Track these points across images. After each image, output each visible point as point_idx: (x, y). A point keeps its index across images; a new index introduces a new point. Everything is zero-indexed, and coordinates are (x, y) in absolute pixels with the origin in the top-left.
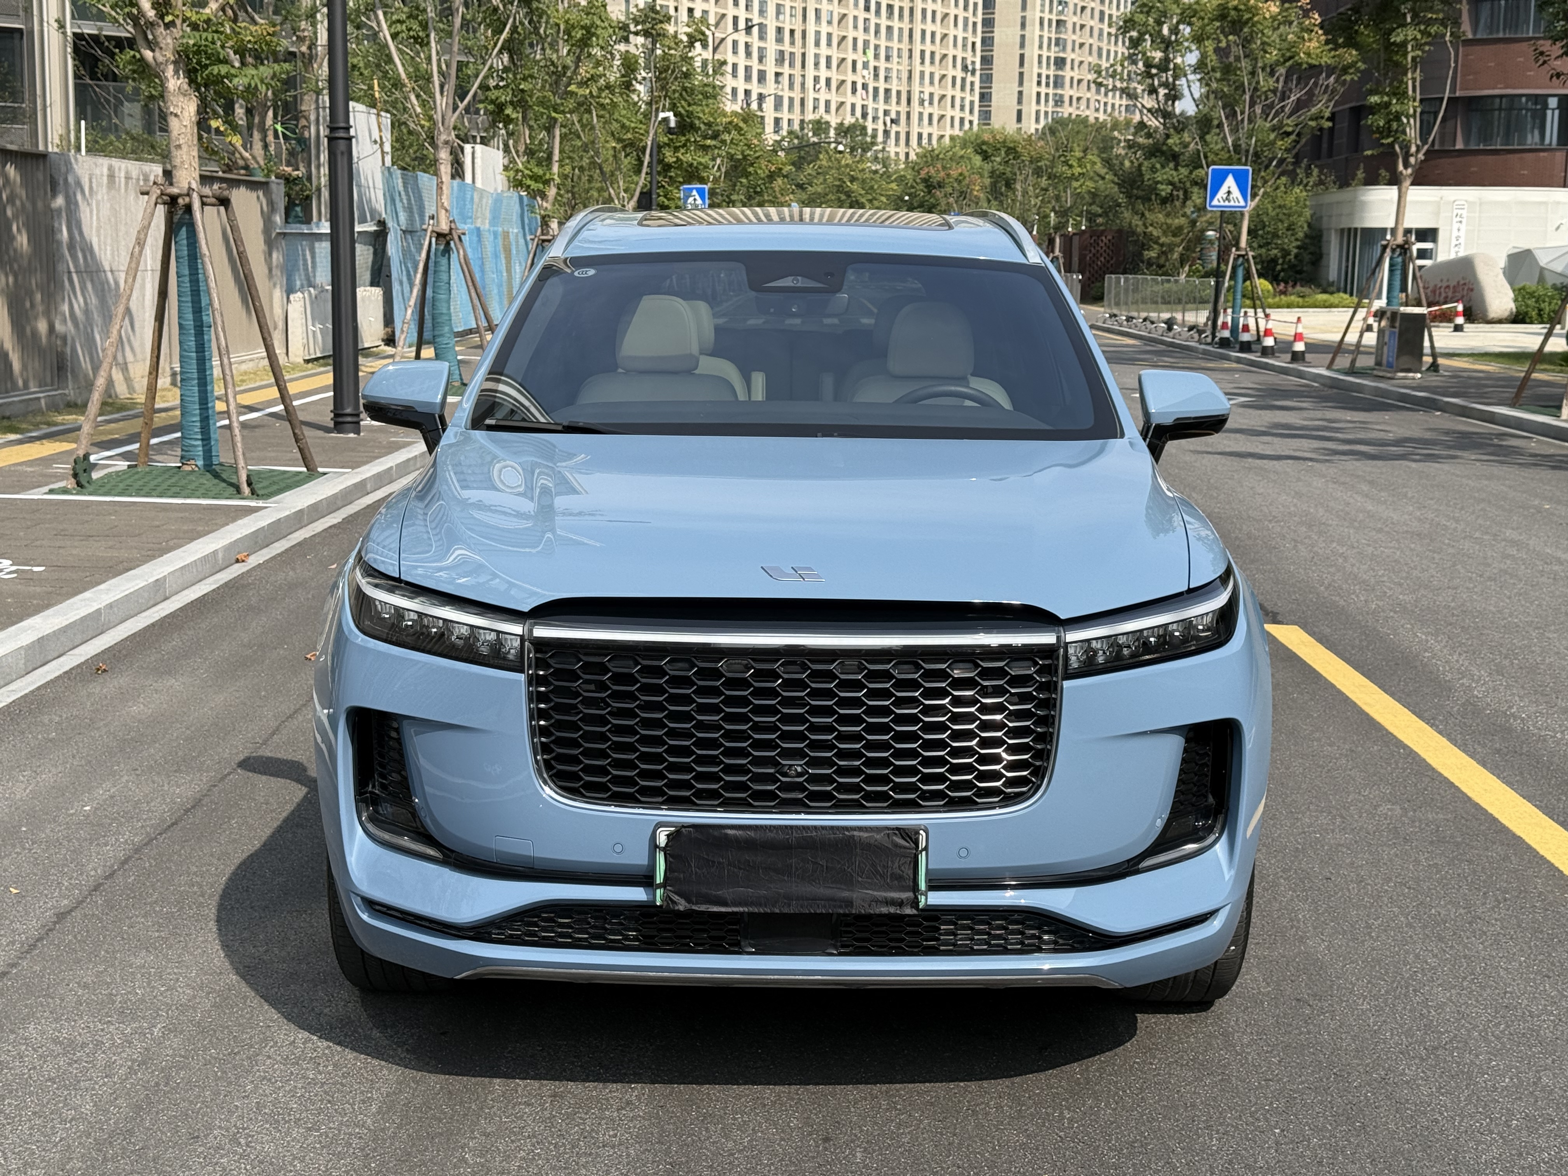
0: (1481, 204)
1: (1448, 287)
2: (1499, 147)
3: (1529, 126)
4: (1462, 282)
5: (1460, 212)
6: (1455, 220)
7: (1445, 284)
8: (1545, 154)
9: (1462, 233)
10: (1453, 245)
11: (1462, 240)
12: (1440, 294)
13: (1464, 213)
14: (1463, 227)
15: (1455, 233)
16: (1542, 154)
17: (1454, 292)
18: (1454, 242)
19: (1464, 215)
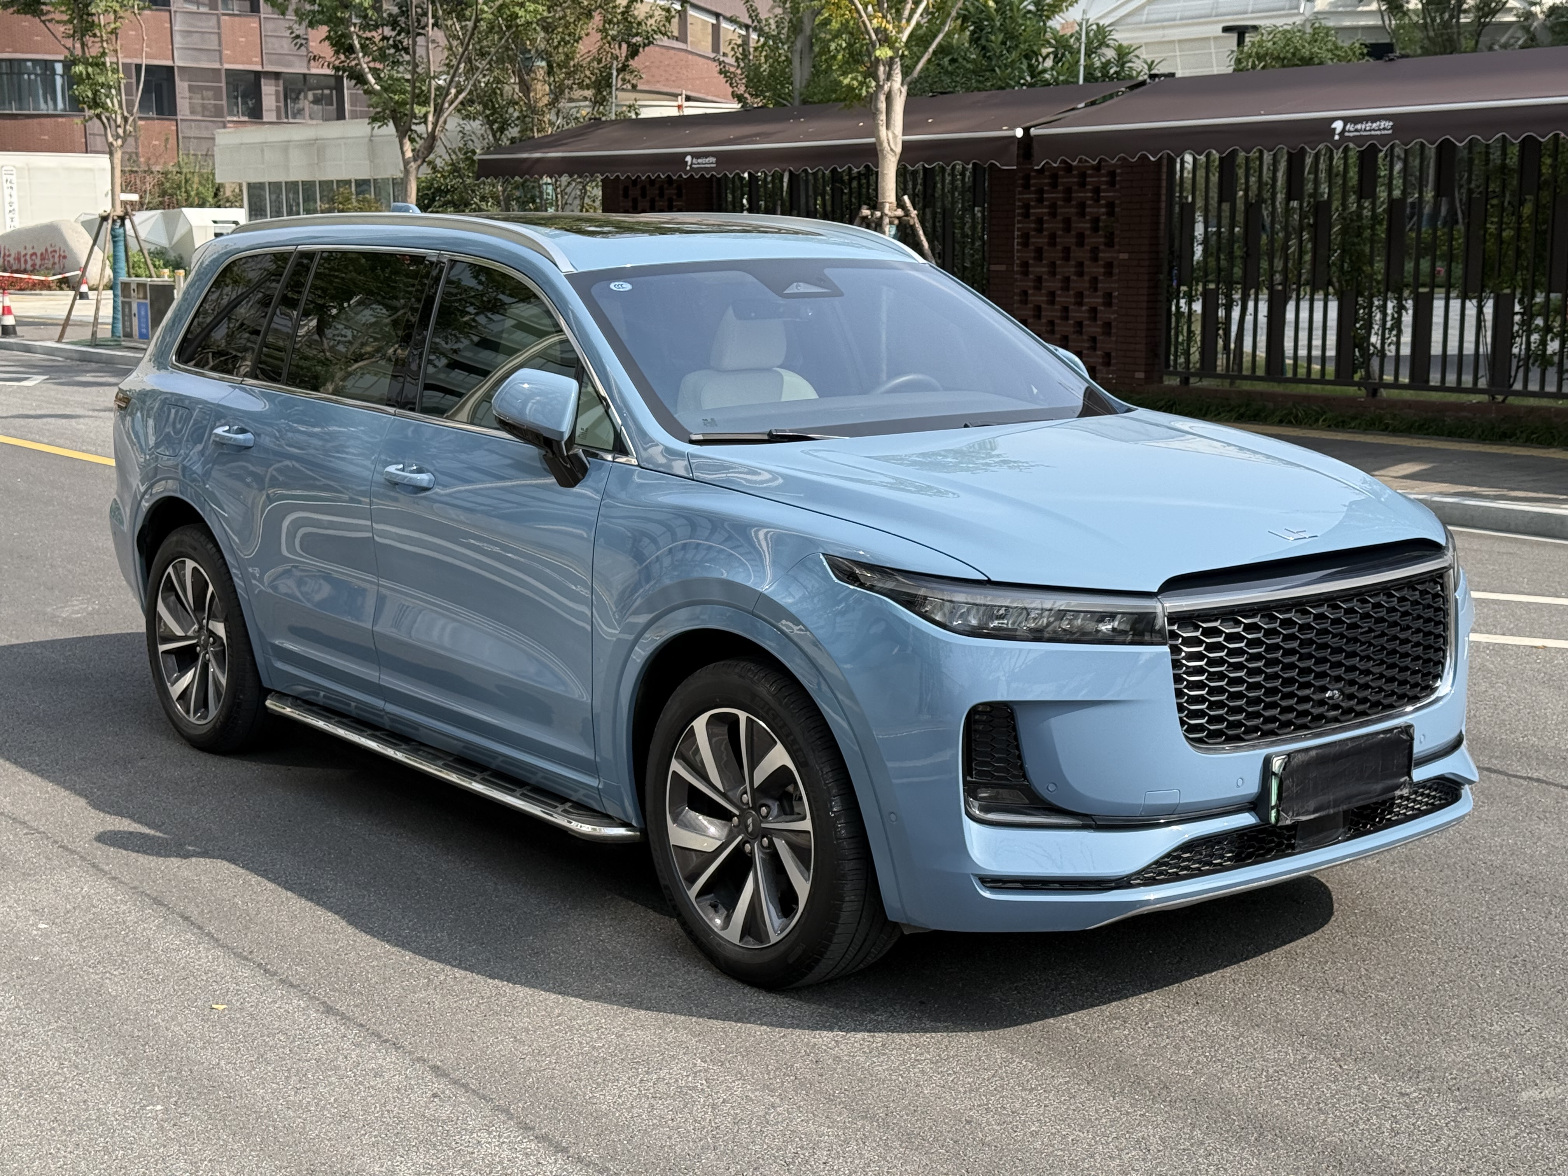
0: (29, 169)
1: (34, 254)
2: (14, 112)
3: (41, 92)
4: (50, 250)
5: (9, 177)
6: (6, 185)
7: (30, 252)
8: (63, 120)
9: (15, 199)
10: (7, 211)
11: (15, 206)
12: (26, 262)
13: (14, 178)
14: (14, 193)
15: (8, 199)
16: (60, 120)
17: (43, 259)
18: (8, 208)
19: (14, 181)
